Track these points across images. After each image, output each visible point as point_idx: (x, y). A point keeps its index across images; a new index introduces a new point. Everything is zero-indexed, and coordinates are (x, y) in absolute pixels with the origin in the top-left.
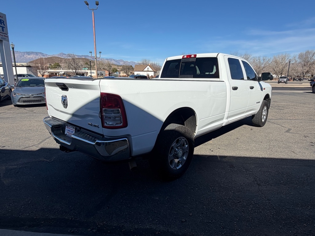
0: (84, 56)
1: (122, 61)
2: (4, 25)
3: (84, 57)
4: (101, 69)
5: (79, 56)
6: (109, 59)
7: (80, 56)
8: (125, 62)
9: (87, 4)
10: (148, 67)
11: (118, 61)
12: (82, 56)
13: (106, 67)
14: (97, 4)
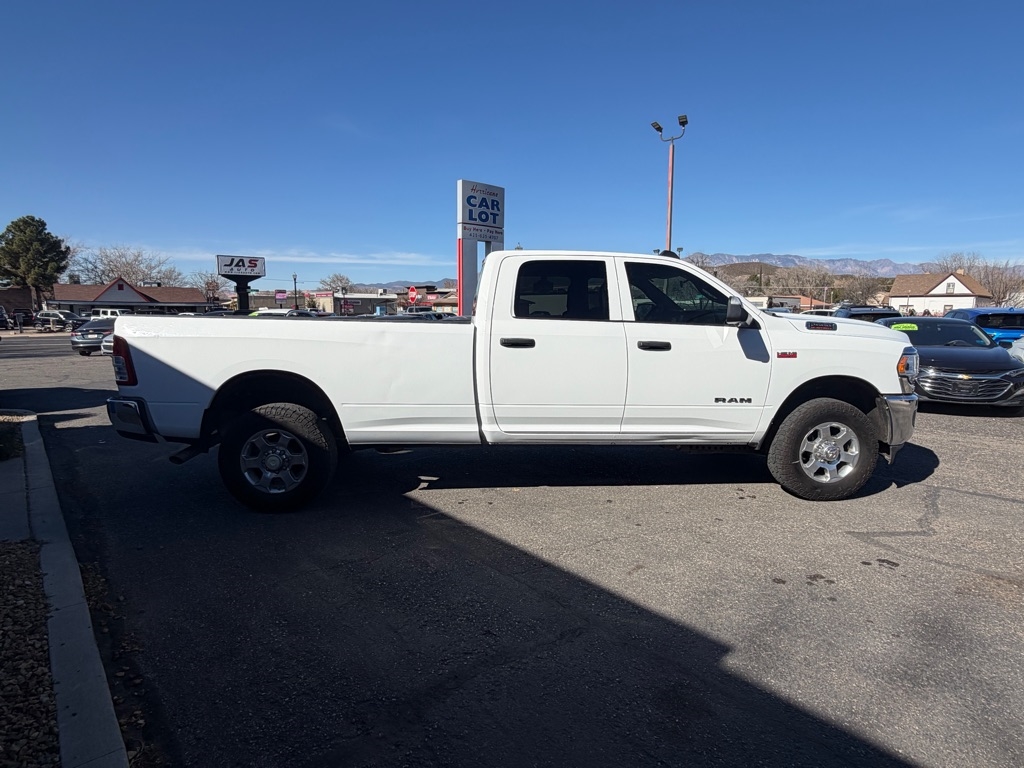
0: (758, 256)
1: (885, 262)
2: (498, 210)
3: (757, 261)
4: (794, 292)
5: (744, 257)
6: (839, 260)
7: (747, 258)
8: (896, 267)
9: (659, 129)
10: (952, 279)
11: (871, 263)
12: (753, 257)
13: (809, 287)
14: (683, 123)
